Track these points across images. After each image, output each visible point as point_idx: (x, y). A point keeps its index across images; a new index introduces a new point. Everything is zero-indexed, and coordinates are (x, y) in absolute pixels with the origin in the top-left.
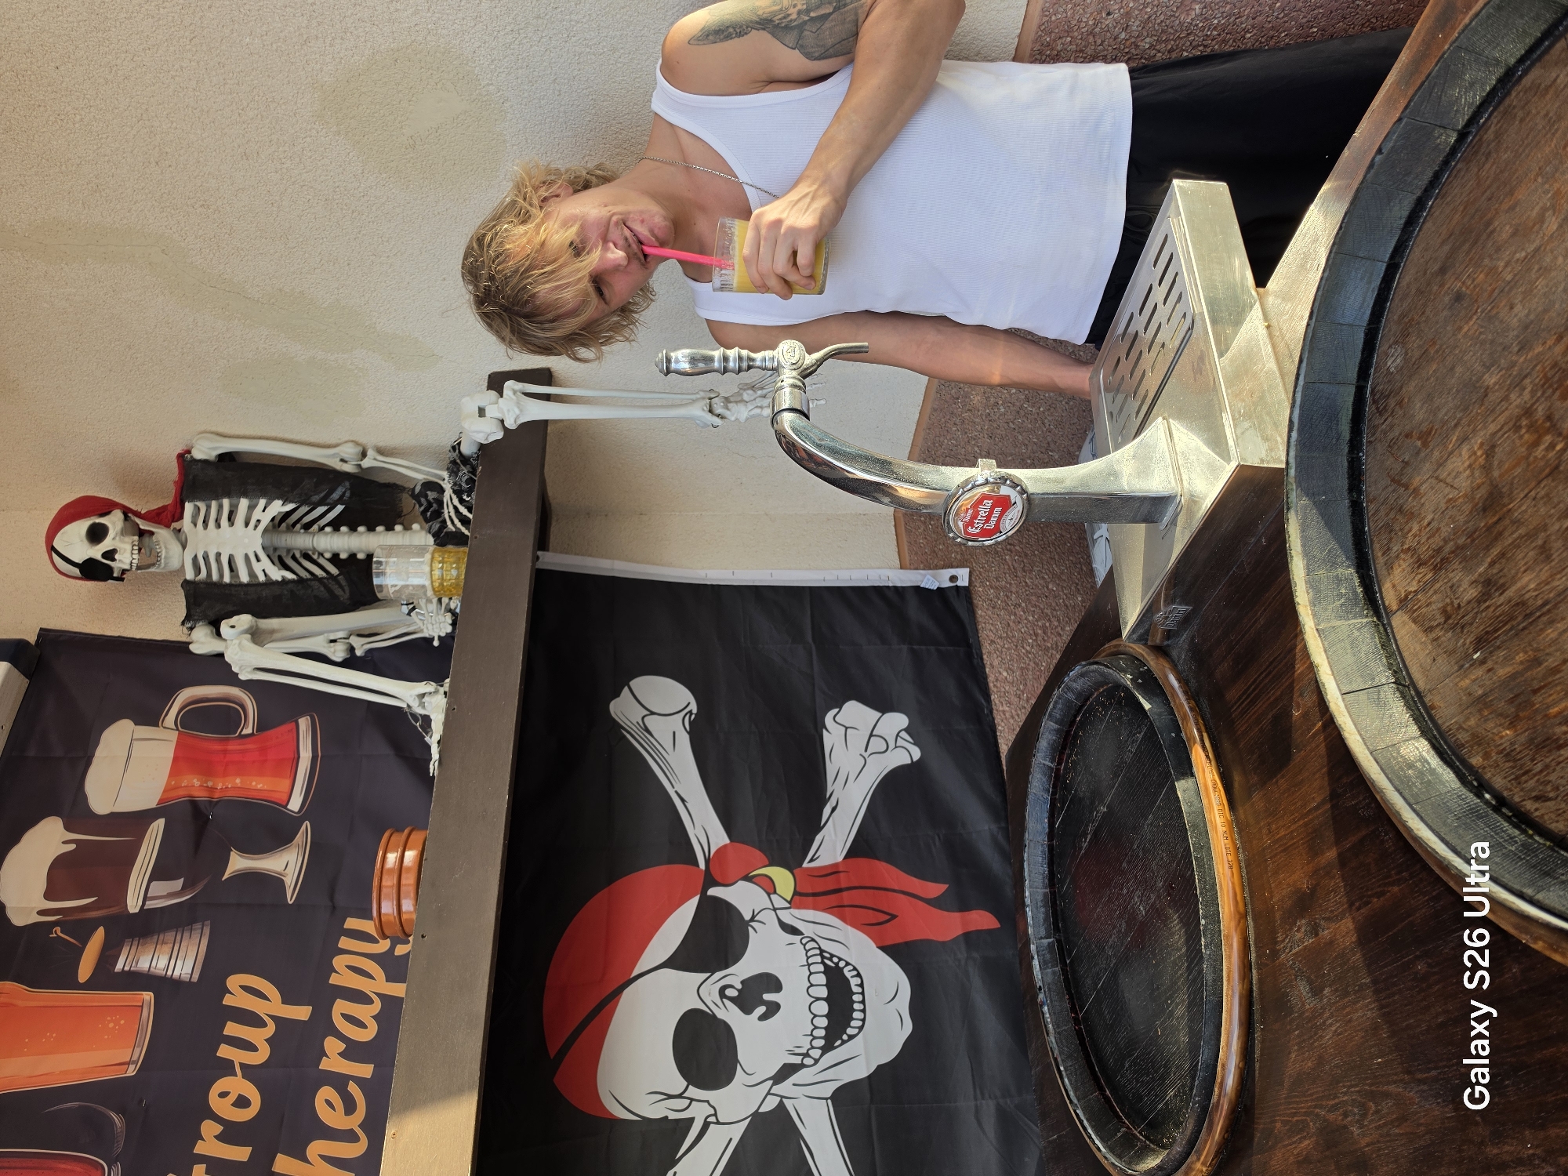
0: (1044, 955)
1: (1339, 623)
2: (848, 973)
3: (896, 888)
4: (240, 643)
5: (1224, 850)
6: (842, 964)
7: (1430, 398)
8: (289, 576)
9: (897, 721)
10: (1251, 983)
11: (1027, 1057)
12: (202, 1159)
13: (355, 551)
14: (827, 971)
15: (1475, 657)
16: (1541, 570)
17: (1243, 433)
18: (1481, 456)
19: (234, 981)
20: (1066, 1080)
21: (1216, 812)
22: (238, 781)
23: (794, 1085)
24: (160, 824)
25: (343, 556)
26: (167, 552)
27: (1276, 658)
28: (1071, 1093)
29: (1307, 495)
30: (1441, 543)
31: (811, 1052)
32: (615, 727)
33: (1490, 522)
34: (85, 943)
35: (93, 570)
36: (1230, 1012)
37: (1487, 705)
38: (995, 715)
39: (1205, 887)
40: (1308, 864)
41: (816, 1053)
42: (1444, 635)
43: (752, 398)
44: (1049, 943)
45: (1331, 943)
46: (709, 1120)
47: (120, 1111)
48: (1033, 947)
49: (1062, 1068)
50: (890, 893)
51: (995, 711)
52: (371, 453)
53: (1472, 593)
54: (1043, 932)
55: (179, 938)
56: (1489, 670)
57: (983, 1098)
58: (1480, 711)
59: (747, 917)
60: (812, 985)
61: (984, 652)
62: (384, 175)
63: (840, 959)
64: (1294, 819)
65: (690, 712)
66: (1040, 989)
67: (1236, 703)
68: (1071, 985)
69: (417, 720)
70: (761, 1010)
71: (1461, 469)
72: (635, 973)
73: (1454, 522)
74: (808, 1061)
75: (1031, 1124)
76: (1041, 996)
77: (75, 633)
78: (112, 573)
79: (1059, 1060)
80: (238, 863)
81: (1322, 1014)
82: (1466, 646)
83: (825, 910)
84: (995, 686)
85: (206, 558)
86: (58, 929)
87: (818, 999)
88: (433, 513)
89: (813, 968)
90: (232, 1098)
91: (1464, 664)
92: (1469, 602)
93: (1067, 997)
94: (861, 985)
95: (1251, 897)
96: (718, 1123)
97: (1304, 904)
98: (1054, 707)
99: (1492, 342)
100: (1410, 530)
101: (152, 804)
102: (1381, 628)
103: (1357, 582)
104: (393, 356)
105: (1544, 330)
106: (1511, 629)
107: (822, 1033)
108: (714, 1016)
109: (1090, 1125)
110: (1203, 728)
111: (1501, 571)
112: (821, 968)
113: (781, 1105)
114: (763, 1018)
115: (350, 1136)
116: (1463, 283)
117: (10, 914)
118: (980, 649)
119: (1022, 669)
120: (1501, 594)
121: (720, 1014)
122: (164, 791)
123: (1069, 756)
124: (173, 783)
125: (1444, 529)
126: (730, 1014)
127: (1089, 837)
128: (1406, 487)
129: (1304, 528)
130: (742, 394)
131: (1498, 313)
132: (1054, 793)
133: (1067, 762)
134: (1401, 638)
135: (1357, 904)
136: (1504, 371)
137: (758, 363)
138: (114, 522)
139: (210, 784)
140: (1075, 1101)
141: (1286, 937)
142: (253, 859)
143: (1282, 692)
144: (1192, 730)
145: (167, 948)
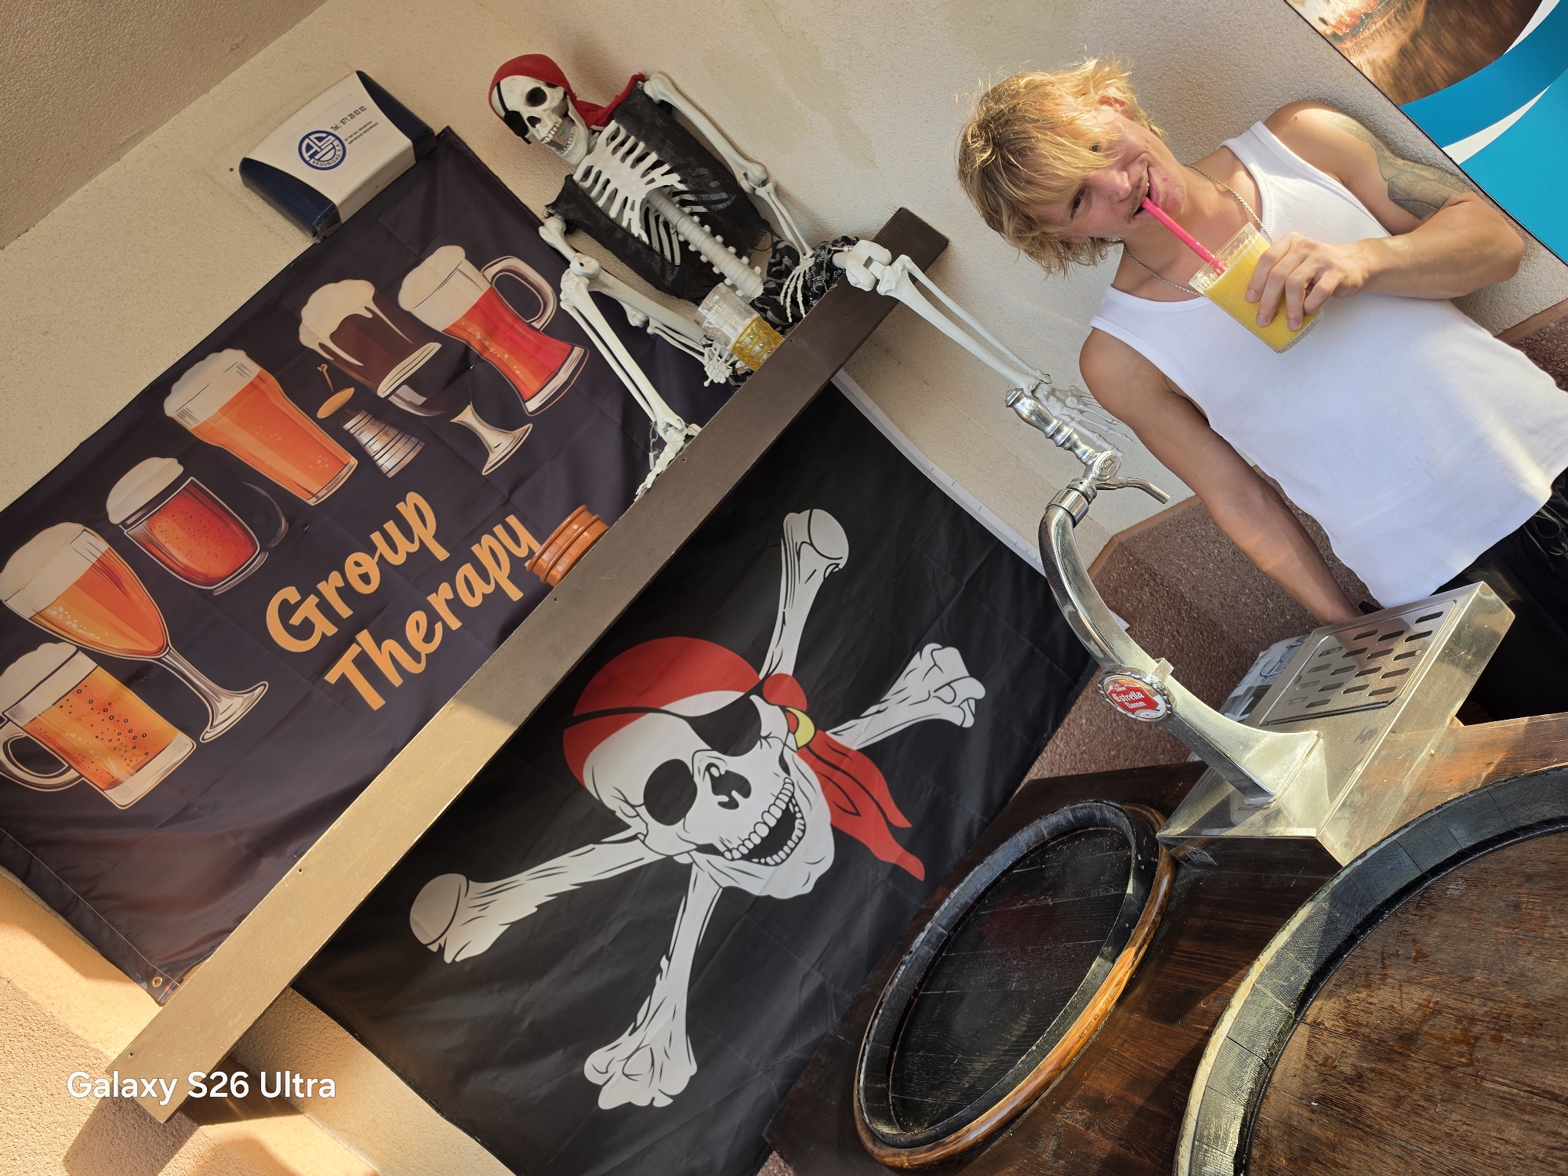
0: (932, 936)
1: (1270, 994)
2: (798, 824)
3: (876, 798)
4: (578, 283)
5: (1087, 1024)
6: (798, 815)
7: (1445, 938)
8: (645, 238)
9: (977, 690)
10: (1029, 1107)
11: (867, 976)
12: (319, 594)
13: (702, 252)
14: (786, 811)
15: (1313, 1103)
16: (1386, 1107)
17: (1339, 818)
18: (1430, 1008)
19: (413, 498)
20: (877, 1021)
21: (1105, 998)
22: (506, 356)
23: (708, 861)
24: (434, 347)
25: (692, 248)
26: (574, 148)
27: (1227, 959)
28: (873, 1032)
29: (1330, 904)
30: (1365, 1023)
31: (734, 851)
32: (779, 533)
33: (1396, 1048)
34: (337, 390)
35: (513, 120)
36: (1000, 1109)
37: (1291, 1135)
38: (1049, 743)
39: (1055, 1031)
40: (1122, 1089)
41: (737, 855)
42: (1313, 1071)
43: (1072, 406)
44: (942, 933)
45: (1090, 1143)
46: (639, 836)
47: (290, 522)
48: (929, 925)
49: (880, 1011)
50: (868, 797)
51: (1051, 740)
52: (770, 186)
53: (1347, 1070)
54: (944, 922)
55: (397, 438)
56: (1311, 1120)
57: (818, 971)
58: (1285, 1132)
59: (763, 733)
60: (769, 812)
61: (1083, 693)
62: (948, 24)
63: (800, 811)
64: (1140, 1057)
65: (838, 565)
66: (911, 952)
67: (1181, 951)
68: (932, 970)
69: (654, 437)
70: (725, 799)
71: (1415, 1000)
72: (665, 708)
73: (1381, 1021)
74: (727, 854)
75: (834, 1012)
76: (907, 958)
77: (469, 149)
78: (526, 134)
79: (884, 1005)
80: (468, 417)
81: (1048, 1170)
82: (1315, 1092)
83: (817, 773)
84: (1069, 724)
85: (599, 174)
86: (326, 367)
87: (765, 823)
88: (778, 273)
89: (778, 802)
90: (362, 571)
91: (1304, 1099)
92: (1342, 1072)
93: (923, 974)
94: (800, 839)
95: (1076, 1064)
96: (643, 842)
97: (1097, 1105)
98: (1081, 808)
99: (1502, 957)
100: (1360, 993)
101: (440, 329)
102: (1291, 1021)
103: (1306, 981)
104: (843, 138)
105: (1527, 989)
106: (1342, 1115)
107: (751, 846)
108: (692, 777)
109: (867, 1061)
110: (1148, 941)
111: (1372, 1080)
112: (784, 806)
113: (689, 867)
114: (722, 804)
115: (416, 656)
116: (1528, 902)
117: (302, 329)
118: (1082, 690)
119: (1099, 728)
120: (1358, 1091)
121: (697, 779)
122: (453, 325)
123: (1062, 843)
124: (464, 323)
125: (1373, 1017)
126: (703, 785)
127: (1026, 905)
128: (1383, 968)
129: (1309, 920)
130: (1067, 397)
131: (1520, 946)
132: (1031, 852)
133: (1059, 844)
134: (1294, 1041)
135: (1123, 1142)
136: (1488, 981)
137: (1078, 452)
138: (554, 96)
139: (487, 343)
140: (871, 1039)
141: (1071, 1109)
142: (479, 422)
143: (1208, 983)
144: (1141, 933)
145: (386, 439)
